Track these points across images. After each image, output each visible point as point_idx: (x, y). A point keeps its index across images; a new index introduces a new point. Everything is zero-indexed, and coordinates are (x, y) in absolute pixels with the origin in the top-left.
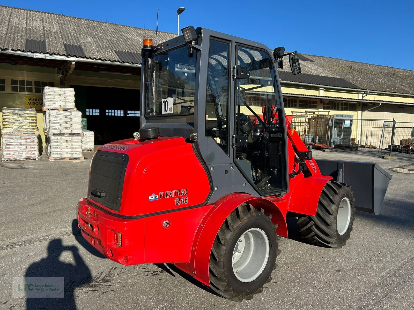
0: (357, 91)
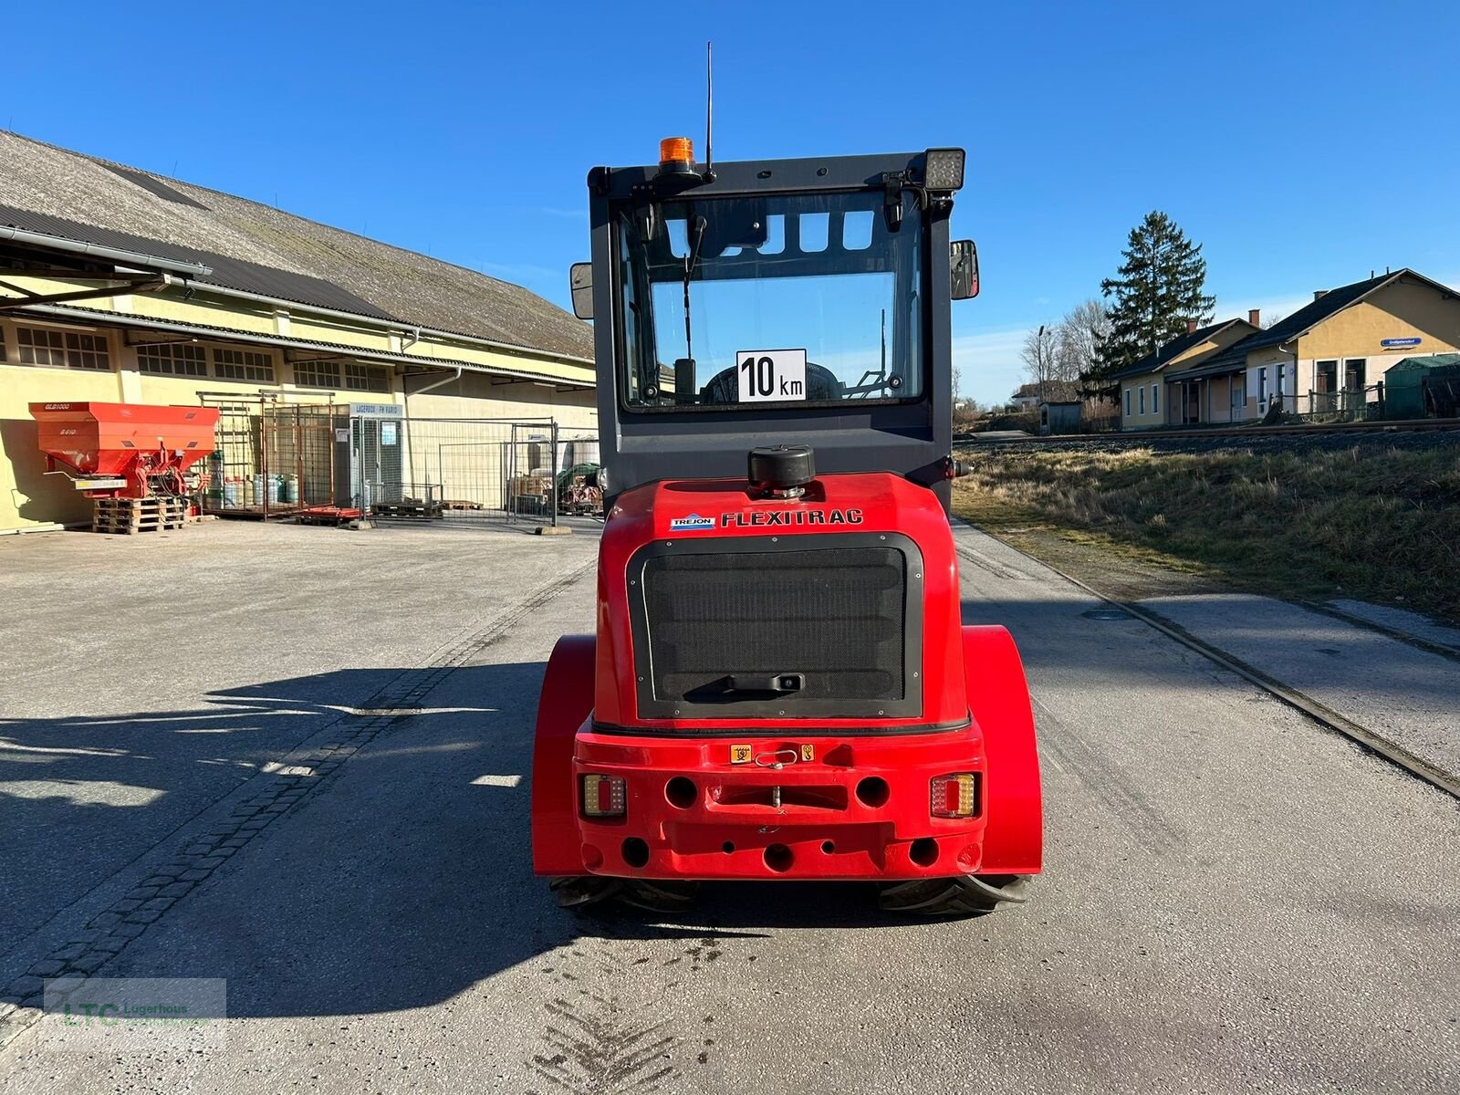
0: (384, 328)
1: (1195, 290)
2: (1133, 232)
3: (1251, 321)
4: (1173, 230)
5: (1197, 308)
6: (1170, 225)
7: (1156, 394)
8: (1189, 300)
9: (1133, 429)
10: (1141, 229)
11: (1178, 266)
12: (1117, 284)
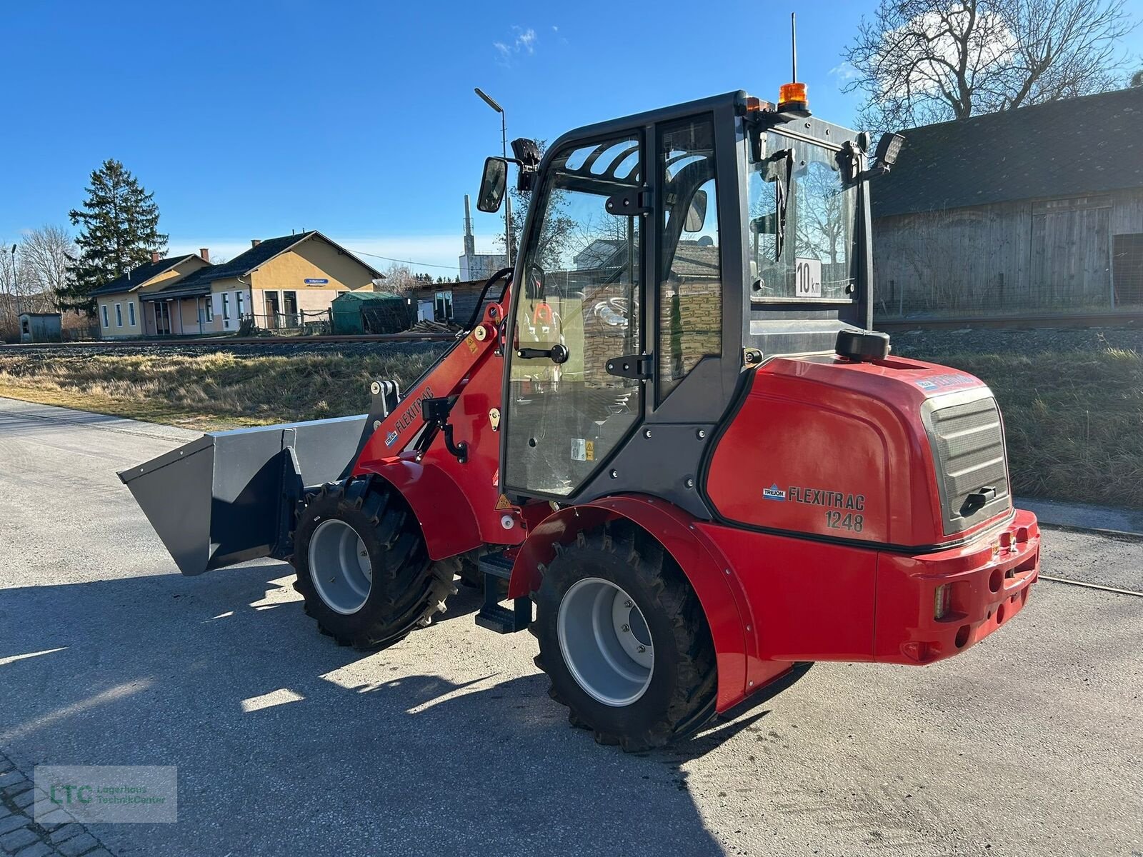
1: (152, 229)
2: (95, 174)
3: (202, 257)
4: (128, 177)
5: (154, 243)
6: (126, 173)
7: (132, 310)
8: (147, 235)
9: (113, 338)
10: (101, 171)
11: (136, 207)
12: (84, 216)
